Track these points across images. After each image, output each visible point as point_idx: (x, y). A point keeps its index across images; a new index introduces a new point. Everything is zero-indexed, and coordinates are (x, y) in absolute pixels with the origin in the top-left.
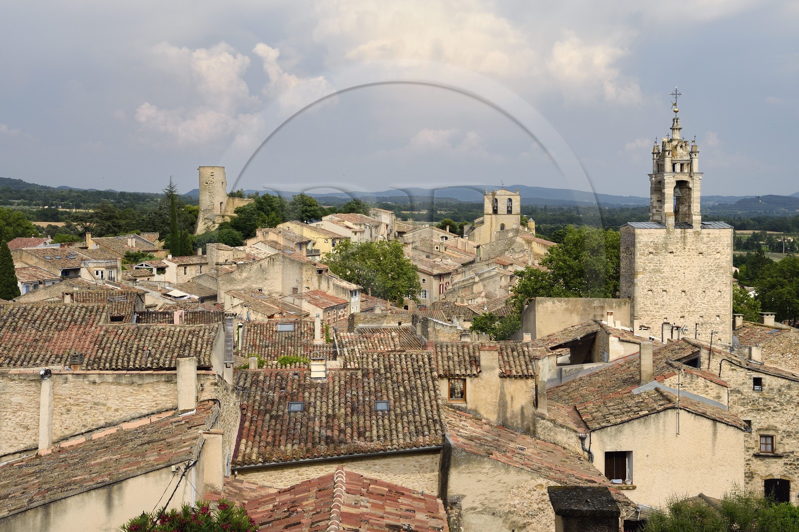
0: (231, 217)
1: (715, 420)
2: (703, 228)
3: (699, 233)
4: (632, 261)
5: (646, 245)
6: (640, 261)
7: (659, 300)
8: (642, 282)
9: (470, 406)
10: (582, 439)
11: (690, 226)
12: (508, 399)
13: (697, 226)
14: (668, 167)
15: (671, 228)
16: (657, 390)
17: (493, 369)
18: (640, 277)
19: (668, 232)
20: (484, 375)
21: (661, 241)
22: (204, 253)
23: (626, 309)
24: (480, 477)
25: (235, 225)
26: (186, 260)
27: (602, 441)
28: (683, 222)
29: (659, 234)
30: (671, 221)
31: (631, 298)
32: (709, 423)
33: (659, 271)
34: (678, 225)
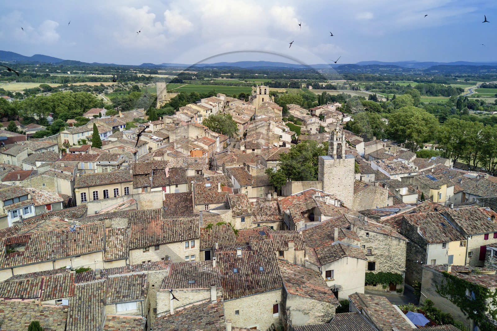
0: (169, 101)
1: (358, 258)
2: (346, 158)
3: (344, 160)
4: (323, 170)
5: (328, 165)
6: (326, 170)
7: (331, 182)
8: (326, 176)
9: (285, 259)
10: (319, 268)
11: (342, 158)
12: (297, 256)
13: (344, 158)
14: (335, 139)
15: (336, 159)
16: (339, 244)
17: (292, 248)
18: (325, 175)
19: (335, 160)
20: (289, 250)
21: (332, 163)
22: (162, 118)
23: (321, 184)
24: (296, 301)
25: (171, 104)
26: (156, 122)
27: (325, 268)
28: (339, 157)
29: (332, 161)
30: (336, 157)
31: (322, 181)
32: (356, 259)
33: (331, 173)
34: (338, 158)
